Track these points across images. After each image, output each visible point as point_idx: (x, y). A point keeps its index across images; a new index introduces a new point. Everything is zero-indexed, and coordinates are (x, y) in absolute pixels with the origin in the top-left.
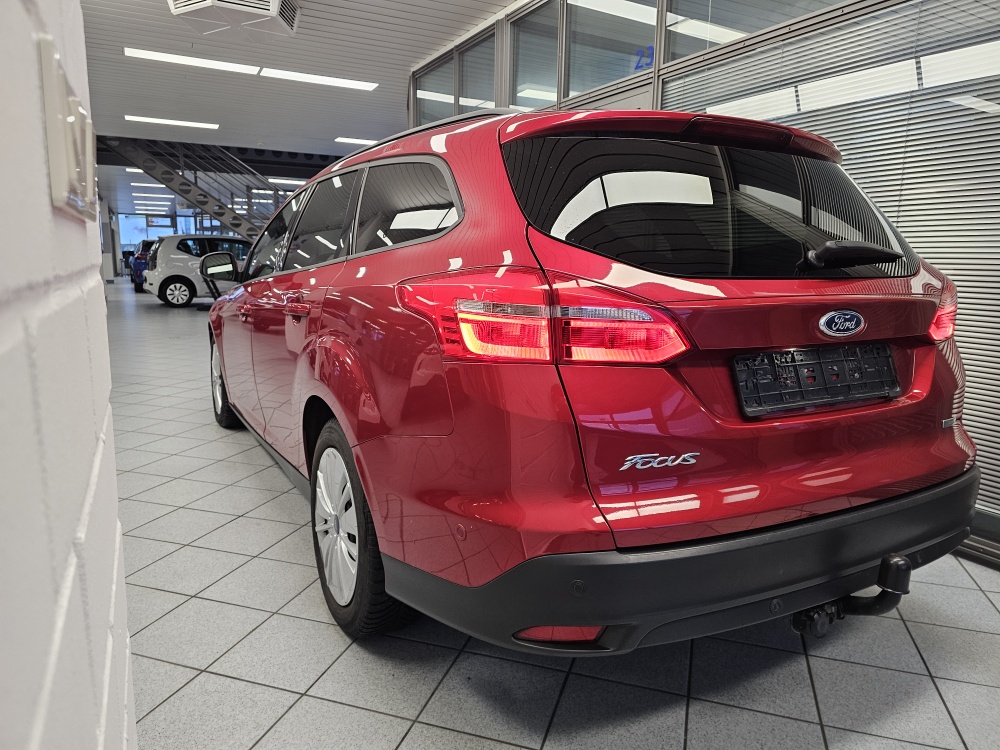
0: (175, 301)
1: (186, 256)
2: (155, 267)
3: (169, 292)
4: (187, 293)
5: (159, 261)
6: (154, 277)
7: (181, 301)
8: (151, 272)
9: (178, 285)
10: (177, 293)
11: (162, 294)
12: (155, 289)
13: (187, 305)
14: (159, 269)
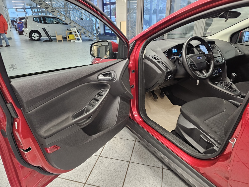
0: (35, 39)
1: (35, 23)
2: (27, 27)
3: (32, 36)
4: (38, 36)
5: (28, 25)
6: (27, 31)
7: (37, 39)
8: (25, 29)
9: (35, 33)
10: (35, 36)
11: (30, 36)
12: (28, 35)
13: (39, 40)
14: (28, 28)
